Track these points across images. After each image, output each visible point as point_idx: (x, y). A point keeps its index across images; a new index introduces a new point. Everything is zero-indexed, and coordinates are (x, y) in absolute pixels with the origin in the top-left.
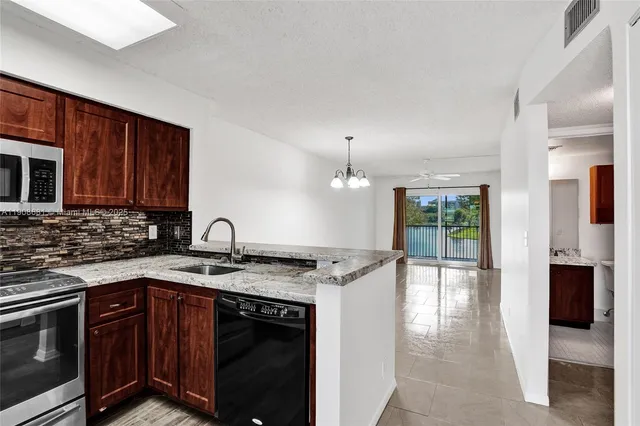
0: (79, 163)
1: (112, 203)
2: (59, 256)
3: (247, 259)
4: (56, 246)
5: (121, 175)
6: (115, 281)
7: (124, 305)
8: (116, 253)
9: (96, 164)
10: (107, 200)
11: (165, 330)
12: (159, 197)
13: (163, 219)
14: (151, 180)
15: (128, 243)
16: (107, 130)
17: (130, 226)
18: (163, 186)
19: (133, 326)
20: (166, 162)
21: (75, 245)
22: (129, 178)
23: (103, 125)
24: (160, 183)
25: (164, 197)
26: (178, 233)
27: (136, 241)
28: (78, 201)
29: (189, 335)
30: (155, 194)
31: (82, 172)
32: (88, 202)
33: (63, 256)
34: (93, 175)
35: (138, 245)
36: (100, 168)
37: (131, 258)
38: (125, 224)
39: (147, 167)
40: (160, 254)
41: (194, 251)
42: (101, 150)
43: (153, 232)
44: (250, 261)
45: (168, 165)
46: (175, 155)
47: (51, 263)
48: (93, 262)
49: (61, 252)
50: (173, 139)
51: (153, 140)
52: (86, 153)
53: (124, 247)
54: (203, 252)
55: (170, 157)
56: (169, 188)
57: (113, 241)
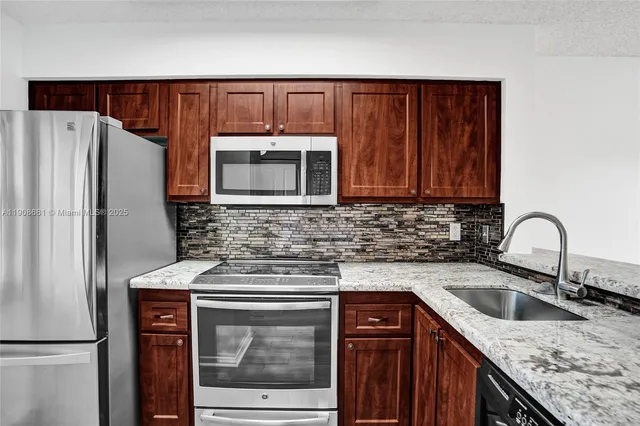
0: (356, 151)
1: (392, 194)
2: (353, 250)
3: (596, 295)
4: (351, 240)
5: (401, 159)
6: (374, 290)
7: (385, 321)
8: (409, 254)
9: (373, 150)
10: (386, 190)
11: (426, 374)
12: (453, 184)
13: (470, 214)
14: (440, 162)
15: (421, 243)
16: (384, 108)
17: (427, 223)
18: (459, 169)
19: (396, 351)
20: (462, 135)
21: (368, 240)
22: (411, 163)
23: (380, 102)
24: (454, 164)
25: (461, 185)
26: (486, 234)
27: (433, 241)
28: (355, 193)
29: (447, 402)
30: (447, 181)
31: (359, 162)
32: (365, 194)
33: (357, 250)
34: (370, 163)
35: (435, 247)
36: (378, 154)
37: (427, 261)
38: (420, 220)
39: (436, 146)
40: (464, 261)
41: (506, 264)
42: (379, 133)
43: (455, 232)
44: (603, 302)
45: (466, 140)
46: (475, 123)
47: (348, 257)
48: (384, 260)
49: (356, 247)
50: (473, 101)
51: (442, 108)
52: (363, 139)
53: (418, 248)
54: (517, 267)
55: (468, 128)
56: (468, 170)
57: (408, 239)
